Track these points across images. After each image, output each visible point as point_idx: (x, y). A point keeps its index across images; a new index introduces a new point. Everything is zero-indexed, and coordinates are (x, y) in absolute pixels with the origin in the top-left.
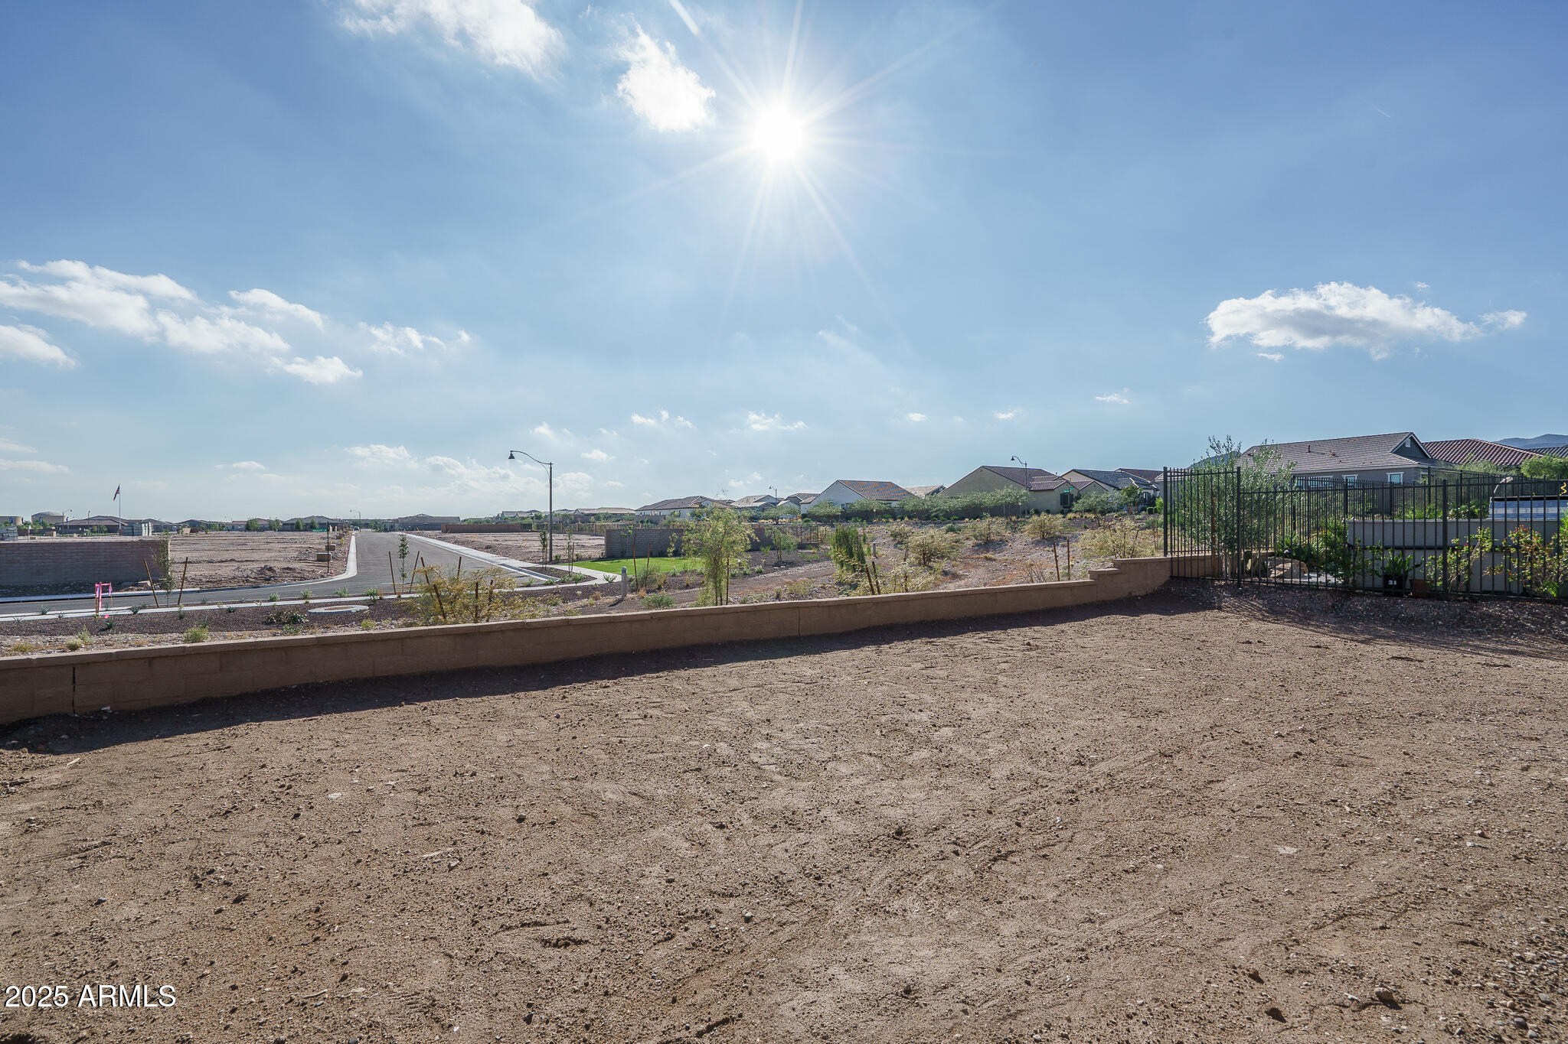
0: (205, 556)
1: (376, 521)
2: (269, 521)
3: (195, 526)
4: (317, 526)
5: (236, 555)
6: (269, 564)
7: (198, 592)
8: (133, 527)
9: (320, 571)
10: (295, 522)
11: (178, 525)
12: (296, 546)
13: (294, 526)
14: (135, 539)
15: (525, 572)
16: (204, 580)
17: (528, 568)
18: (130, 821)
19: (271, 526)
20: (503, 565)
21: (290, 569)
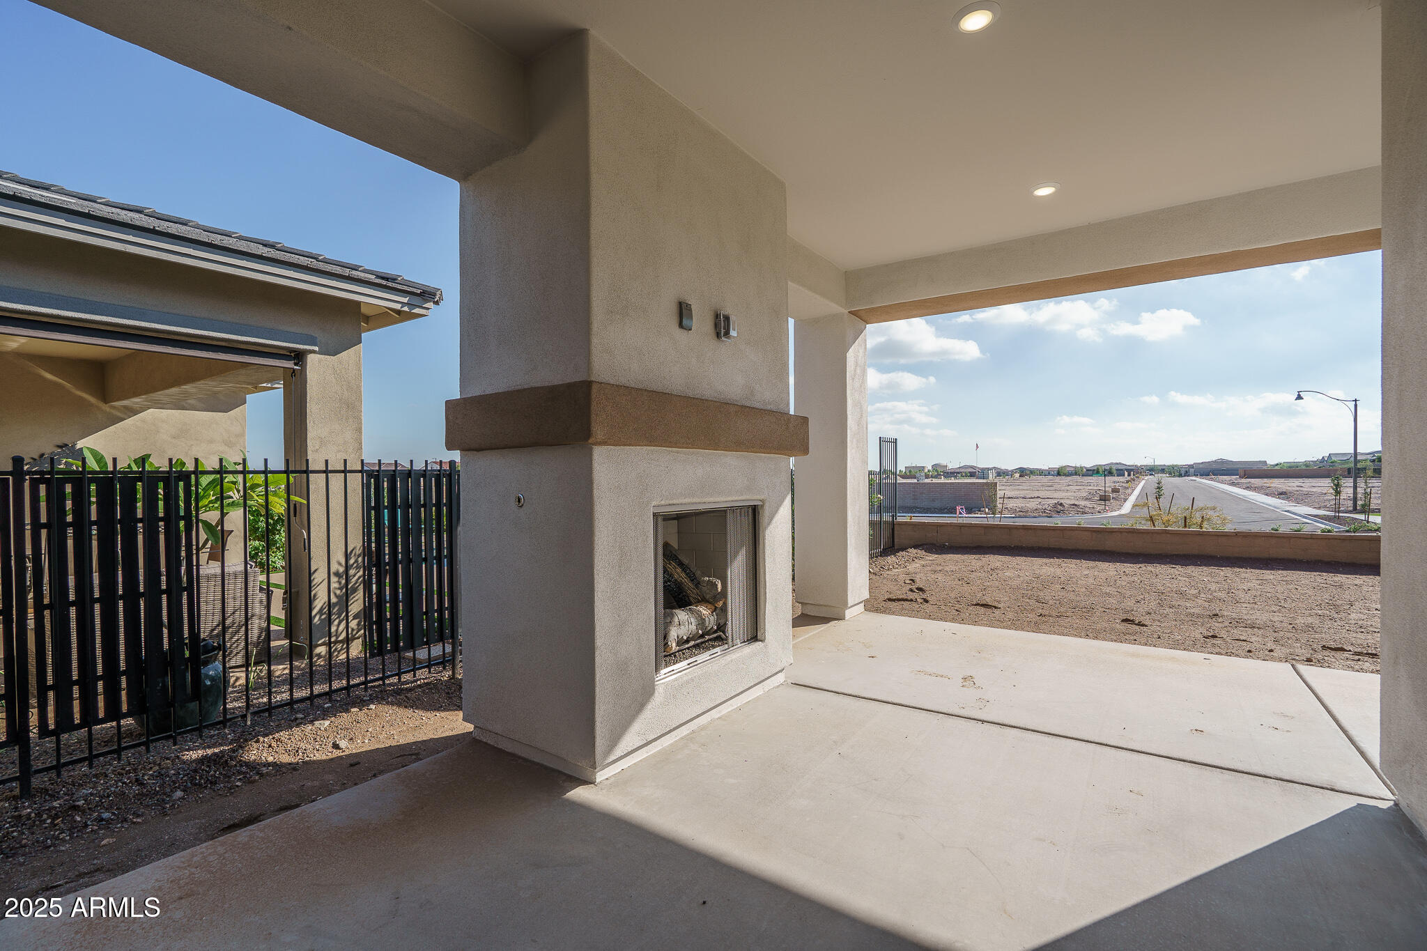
0: (1022, 494)
1: (1173, 467)
2: (1075, 467)
3: (1023, 472)
4: (1115, 472)
5: (1041, 494)
6: (1062, 501)
7: (1014, 517)
8: (983, 473)
9: (1099, 508)
10: (1096, 468)
11: (1012, 471)
12: (1090, 488)
13: (1094, 472)
14: (985, 481)
15: (1309, 519)
16: (1018, 510)
17: (1315, 516)
18: (947, 568)
19: (1077, 472)
20: (1288, 511)
21: (1076, 505)
